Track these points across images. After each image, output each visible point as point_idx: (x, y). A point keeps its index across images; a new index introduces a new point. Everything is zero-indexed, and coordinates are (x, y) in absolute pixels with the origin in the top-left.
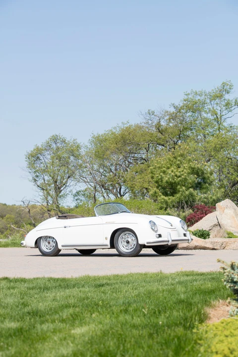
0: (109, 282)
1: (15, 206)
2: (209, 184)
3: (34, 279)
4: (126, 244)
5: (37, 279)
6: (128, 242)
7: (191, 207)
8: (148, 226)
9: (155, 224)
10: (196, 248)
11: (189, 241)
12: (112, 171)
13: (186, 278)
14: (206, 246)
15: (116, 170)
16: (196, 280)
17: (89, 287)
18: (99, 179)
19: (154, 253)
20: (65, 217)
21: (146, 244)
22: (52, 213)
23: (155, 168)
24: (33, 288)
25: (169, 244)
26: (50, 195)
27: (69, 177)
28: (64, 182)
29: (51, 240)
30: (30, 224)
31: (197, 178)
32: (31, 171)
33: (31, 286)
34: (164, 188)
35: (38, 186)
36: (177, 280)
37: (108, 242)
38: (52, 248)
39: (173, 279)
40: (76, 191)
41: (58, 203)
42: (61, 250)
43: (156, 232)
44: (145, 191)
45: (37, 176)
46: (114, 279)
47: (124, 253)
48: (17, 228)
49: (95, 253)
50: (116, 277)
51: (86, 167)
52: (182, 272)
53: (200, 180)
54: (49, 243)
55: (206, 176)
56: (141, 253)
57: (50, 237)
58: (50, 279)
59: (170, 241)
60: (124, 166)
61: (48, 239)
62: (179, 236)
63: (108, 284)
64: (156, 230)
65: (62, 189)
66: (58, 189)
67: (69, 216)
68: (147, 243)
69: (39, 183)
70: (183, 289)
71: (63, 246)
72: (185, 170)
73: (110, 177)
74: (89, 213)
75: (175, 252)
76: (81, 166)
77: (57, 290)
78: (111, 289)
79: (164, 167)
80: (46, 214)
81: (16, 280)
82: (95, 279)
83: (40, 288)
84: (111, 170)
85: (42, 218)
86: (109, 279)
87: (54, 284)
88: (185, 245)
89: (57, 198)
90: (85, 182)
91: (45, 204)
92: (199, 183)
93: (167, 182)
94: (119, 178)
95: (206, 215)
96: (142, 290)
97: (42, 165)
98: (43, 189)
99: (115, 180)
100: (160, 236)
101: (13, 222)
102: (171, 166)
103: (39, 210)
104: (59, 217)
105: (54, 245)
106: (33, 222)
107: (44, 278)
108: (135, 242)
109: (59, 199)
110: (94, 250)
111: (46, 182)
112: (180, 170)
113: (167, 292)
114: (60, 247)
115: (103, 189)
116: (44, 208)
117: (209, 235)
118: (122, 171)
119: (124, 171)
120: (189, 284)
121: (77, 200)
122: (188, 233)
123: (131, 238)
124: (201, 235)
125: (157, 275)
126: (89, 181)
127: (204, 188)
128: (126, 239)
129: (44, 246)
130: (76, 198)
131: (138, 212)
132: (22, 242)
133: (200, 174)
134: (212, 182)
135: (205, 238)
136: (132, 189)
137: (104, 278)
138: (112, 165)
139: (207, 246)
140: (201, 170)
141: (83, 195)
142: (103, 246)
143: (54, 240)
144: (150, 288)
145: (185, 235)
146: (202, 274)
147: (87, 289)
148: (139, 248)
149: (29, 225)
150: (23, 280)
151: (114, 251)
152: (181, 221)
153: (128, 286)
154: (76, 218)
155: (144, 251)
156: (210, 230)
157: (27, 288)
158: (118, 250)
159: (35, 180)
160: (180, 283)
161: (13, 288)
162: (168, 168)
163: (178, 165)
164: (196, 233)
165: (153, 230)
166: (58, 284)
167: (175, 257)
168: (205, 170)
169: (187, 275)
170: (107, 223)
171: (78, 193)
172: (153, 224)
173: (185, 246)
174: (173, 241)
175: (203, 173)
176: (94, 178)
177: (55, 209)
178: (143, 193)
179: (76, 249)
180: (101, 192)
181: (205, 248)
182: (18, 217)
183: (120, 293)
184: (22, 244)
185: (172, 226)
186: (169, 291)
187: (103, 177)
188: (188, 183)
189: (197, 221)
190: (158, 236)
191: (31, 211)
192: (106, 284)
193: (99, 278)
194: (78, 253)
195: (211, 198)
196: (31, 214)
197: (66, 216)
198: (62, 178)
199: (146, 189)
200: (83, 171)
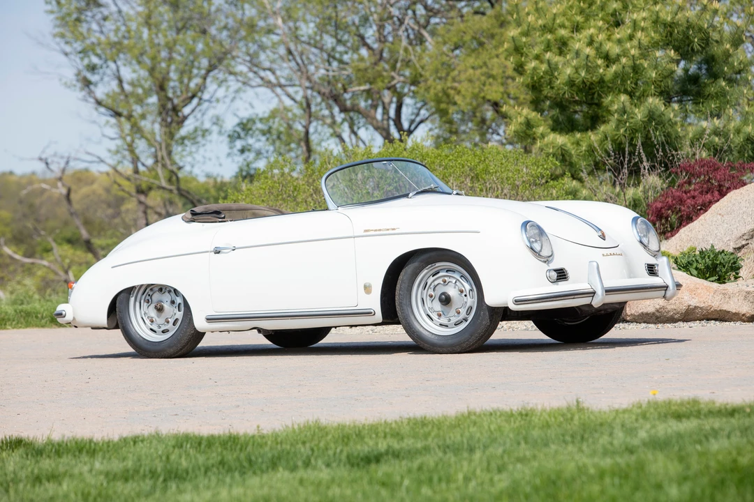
0: (396, 446)
1: (13, 178)
2: (730, 81)
3: (124, 441)
4: (437, 306)
5: (136, 440)
6: (446, 300)
7: (666, 165)
8: (519, 241)
9: (541, 232)
10: (689, 316)
11: (669, 293)
12: (366, 45)
13: (675, 426)
14: (725, 307)
15: (382, 39)
16: (715, 433)
17: (328, 465)
18: (322, 72)
19: (540, 336)
20: (217, 215)
21: (513, 307)
22: (154, 199)
23: (526, 34)
24: (126, 477)
25: (597, 302)
26: (142, 137)
27: (211, 68)
28: (192, 85)
29: (166, 298)
30: (70, 241)
31: (678, 62)
32: (68, 49)
33: (116, 466)
34: (560, 105)
35: (99, 103)
36: (643, 434)
37: (374, 302)
38: (170, 326)
39: (631, 431)
40: (236, 121)
41: (174, 163)
42: (203, 334)
43: (547, 260)
44: (490, 114)
45: (92, 68)
46: (415, 436)
47: (435, 340)
48: (25, 255)
49: (327, 340)
50: (420, 425)
51: (270, 31)
52: (654, 405)
53: (693, 68)
54: (160, 309)
55: (716, 50)
56: (492, 338)
57: (161, 289)
58: (182, 442)
59: (600, 292)
60: (412, 22)
61: (156, 296)
62: (631, 275)
63: (397, 455)
64: (545, 253)
65: (186, 110)
66: (172, 115)
67: (230, 210)
68: (517, 302)
69: (100, 92)
70: (674, 468)
71: (209, 320)
72: (639, 34)
73: (362, 65)
74: (295, 198)
75: (615, 332)
76: (252, 27)
77: (214, 479)
78: (410, 471)
79: (562, 26)
80: (131, 205)
81: (58, 449)
82: (347, 435)
83: (153, 474)
84: (362, 38)
85: (114, 217)
86: (397, 435)
87: (201, 459)
88: (650, 305)
89: (168, 146)
90: (268, 84)
91: (127, 168)
92: (694, 79)
93: (571, 83)
94: (394, 68)
95: (722, 194)
96: (522, 472)
97: (109, 25)
98: (118, 114)
99: (380, 76)
100: (562, 275)
101: (9, 236)
102: (587, 20)
103: (101, 191)
104: (194, 214)
105: (180, 315)
106: (84, 234)
107: (157, 438)
108: (472, 301)
109: (177, 149)
110: (324, 331)
111: (127, 87)
112: (619, 33)
113: (617, 481)
114: (200, 323)
115: (336, 110)
116: (125, 183)
117: (735, 268)
118: (404, 43)
119: (411, 44)
120: (690, 449)
121: (242, 151)
122: (663, 264)
123: (456, 287)
124: (707, 267)
125: (565, 416)
126: (283, 81)
127: (709, 97)
128: (440, 290)
129: (143, 323)
130: (239, 144)
131: (472, 192)
132: (60, 308)
133: (696, 47)
134: (739, 72)
135: (721, 280)
136: (442, 107)
137: (374, 430)
138: (365, 20)
139: (732, 306)
140: (701, 29)
141: (264, 133)
142: (355, 316)
143: (179, 300)
144: (550, 465)
145: (651, 270)
146: (733, 412)
147: (324, 474)
148: (486, 321)
149: (66, 247)
150: (84, 449)
151: (396, 334)
152: (635, 220)
153: (470, 461)
154: (255, 216)
155: (506, 331)
156: (739, 249)
157: (107, 474)
158: (410, 330)
159: (87, 83)
160: (657, 444)
161: (54, 477)
162: (577, 28)
163: (614, 14)
164: (690, 263)
165: (537, 254)
166: (214, 457)
167: (618, 349)
168: (714, 28)
169: (678, 417)
170: (368, 233)
171: (246, 127)
172: (535, 232)
173: (651, 309)
174: (609, 291)
175: (706, 41)
176: (302, 69)
177: (164, 183)
178: (483, 121)
179: (260, 330)
180: (329, 121)
181: (722, 317)
182: (25, 216)
183: (444, 485)
184: (60, 315)
185: (603, 237)
186: (624, 475)
187: (335, 64)
188: (646, 83)
189: (690, 219)
190: (554, 275)
191: (73, 196)
192: (387, 453)
193: (358, 433)
194: (264, 342)
195: (738, 131)
196: (76, 206)
197: (217, 213)
198: (186, 72)
199: (496, 105)
200: (262, 48)
